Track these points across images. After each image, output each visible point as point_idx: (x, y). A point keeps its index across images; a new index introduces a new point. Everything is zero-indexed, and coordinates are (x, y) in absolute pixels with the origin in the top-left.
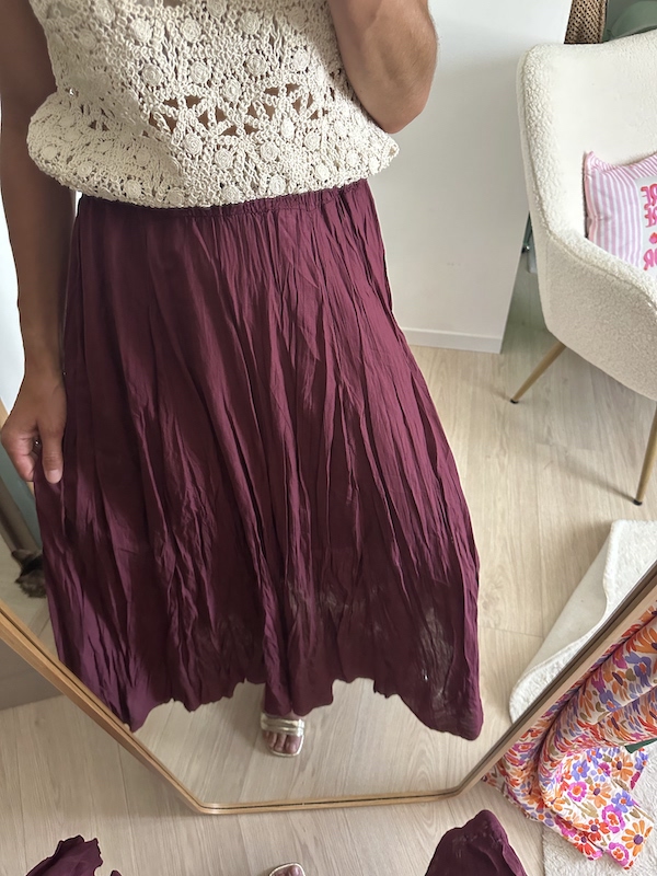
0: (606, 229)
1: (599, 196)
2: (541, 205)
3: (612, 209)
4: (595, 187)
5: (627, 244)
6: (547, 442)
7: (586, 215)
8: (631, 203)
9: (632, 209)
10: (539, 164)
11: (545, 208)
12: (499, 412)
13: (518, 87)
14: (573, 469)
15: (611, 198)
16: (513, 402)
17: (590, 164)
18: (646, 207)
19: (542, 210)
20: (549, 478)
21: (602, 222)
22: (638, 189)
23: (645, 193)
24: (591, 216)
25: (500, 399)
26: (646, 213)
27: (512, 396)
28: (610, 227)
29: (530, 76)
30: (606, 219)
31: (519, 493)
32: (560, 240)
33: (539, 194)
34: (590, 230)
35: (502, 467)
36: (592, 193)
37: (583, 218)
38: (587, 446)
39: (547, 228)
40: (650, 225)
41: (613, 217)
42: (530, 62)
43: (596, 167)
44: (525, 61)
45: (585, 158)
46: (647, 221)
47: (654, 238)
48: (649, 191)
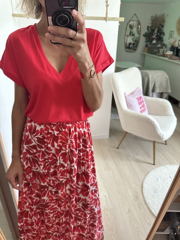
0: (132, 107)
1: (129, 101)
3: (132, 103)
4: (128, 99)
6: (129, 156)
7: (127, 105)
8: (135, 102)
10: (118, 96)
12: (116, 152)
14: (138, 161)
15: (131, 101)
16: (118, 148)
17: (126, 95)
18: (138, 102)
20: (134, 164)
22: (136, 99)
25: (114, 149)
26: (138, 103)
27: (117, 147)
30: (132, 105)
32: (126, 111)
34: (129, 107)
35: (123, 164)
38: (137, 155)
40: (139, 105)
43: (127, 95)
45: (125, 94)
46: (138, 105)
47: (141, 108)
48: (137, 98)
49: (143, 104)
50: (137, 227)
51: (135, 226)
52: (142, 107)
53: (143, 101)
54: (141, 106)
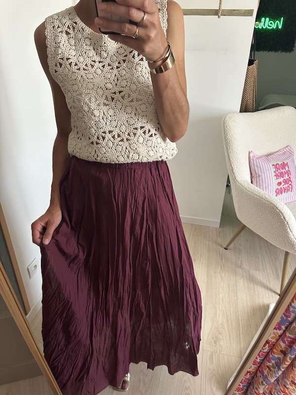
0: (259, 180)
1: (256, 167)
2: (233, 170)
3: (261, 172)
4: (254, 164)
5: (268, 186)
6: (240, 267)
7: (251, 174)
8: (269, 171)
9: (269, 172)
10: (231, 155)
11: (234, 171)
12: (219, 253)
13: (222, 128)
14: (252, 280)
15: (260, 168)
16: (225, 249)
17: (251, 155)
18: (275, 172)
19: (233, 172)
20: (242, 283)
21: (258, 177)
22: (271, 165)
23: (274, 167)
24: (253, 175)
25: (220, 247)
26: (275, 174)
27: (225, 246)
28: (261, 179)
29: (227, 124)
30: (259, 176)
31: (229, 290)
32: (240, 184)
33: (231, 166)
34: (253, 180)
35: (222, 278)
36: (253, 166)
37: (250, 175)
38: (257, 269)
39: (236, 179)
40: (277, 179)
41: (262, 176)
42: (226, 119)
43: (254, 156)
44: (225, 119)
45: (249, 153)
46: (275, 177)
47: (280, 184)
48: (276, 166)
49: (286, 177)
50: (189, 387)
51: (187, 385)
52: (283, 184)
53: (288, 173)
54: (281, 180)
